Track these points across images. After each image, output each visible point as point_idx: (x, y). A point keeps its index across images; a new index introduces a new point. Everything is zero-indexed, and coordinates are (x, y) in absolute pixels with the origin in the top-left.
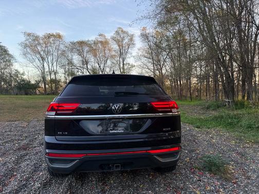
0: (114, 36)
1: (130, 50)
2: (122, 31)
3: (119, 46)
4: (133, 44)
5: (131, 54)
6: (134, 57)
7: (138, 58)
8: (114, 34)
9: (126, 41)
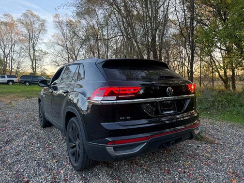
0: (22, 18)
1: (41, 36)
2: (32, 14)
3: (28, 30)
4: (44, 30)
5: (42, 40)
6: (45, 44)
7: (51, 45)
8: (22, 16)
9: (36, 25)
